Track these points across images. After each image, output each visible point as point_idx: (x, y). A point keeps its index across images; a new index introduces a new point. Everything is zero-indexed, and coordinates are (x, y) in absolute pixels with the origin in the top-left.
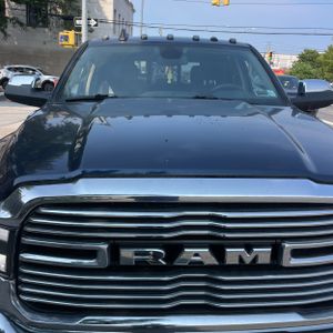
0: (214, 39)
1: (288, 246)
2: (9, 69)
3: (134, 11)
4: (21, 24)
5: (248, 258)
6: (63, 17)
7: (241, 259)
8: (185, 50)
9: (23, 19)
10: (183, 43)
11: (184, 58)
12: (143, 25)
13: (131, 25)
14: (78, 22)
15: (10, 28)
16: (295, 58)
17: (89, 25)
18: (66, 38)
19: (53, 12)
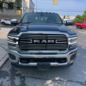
0: (50, 13)
1: (56, 40)
2: (4, 20)
3: (34, 6)
4: (7, 9)
5: (51, 42)
6: (17, 7)
7: (50, 42)
8: (45, 14)
9: (7, 8)
10: (45, 13)
11: (44, 16)
12: (36, 9)
13: (34, 9)
14: (21, 8)
15: (4, 10)
16: (75, 17)
17: (24, 9)
18: (19, 12)
19: (15, 6)
